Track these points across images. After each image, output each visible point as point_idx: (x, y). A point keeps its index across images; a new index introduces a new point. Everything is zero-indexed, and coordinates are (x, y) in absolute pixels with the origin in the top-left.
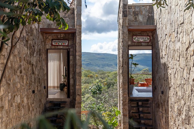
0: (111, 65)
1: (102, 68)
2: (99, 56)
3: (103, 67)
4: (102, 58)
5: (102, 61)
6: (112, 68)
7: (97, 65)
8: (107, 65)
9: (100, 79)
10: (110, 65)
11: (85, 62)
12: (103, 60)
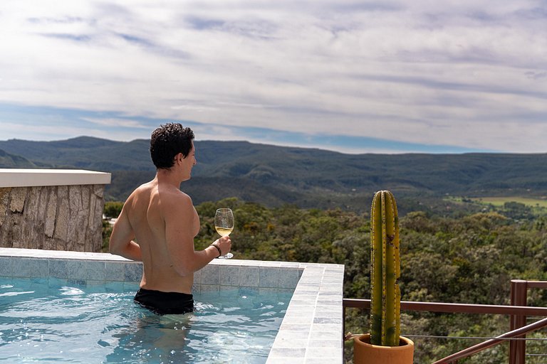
0: (331, 182)
1: (305, 188)
2: (297, 157)
3: (308, 186)
4: (304, 163)
5: (307, 169)
6: (332, 189)
7: (292, 180)
8: (319, 182)
9: (278, 239)
10: (326, 181)
11: (258, 172)
12: (308, 167)
